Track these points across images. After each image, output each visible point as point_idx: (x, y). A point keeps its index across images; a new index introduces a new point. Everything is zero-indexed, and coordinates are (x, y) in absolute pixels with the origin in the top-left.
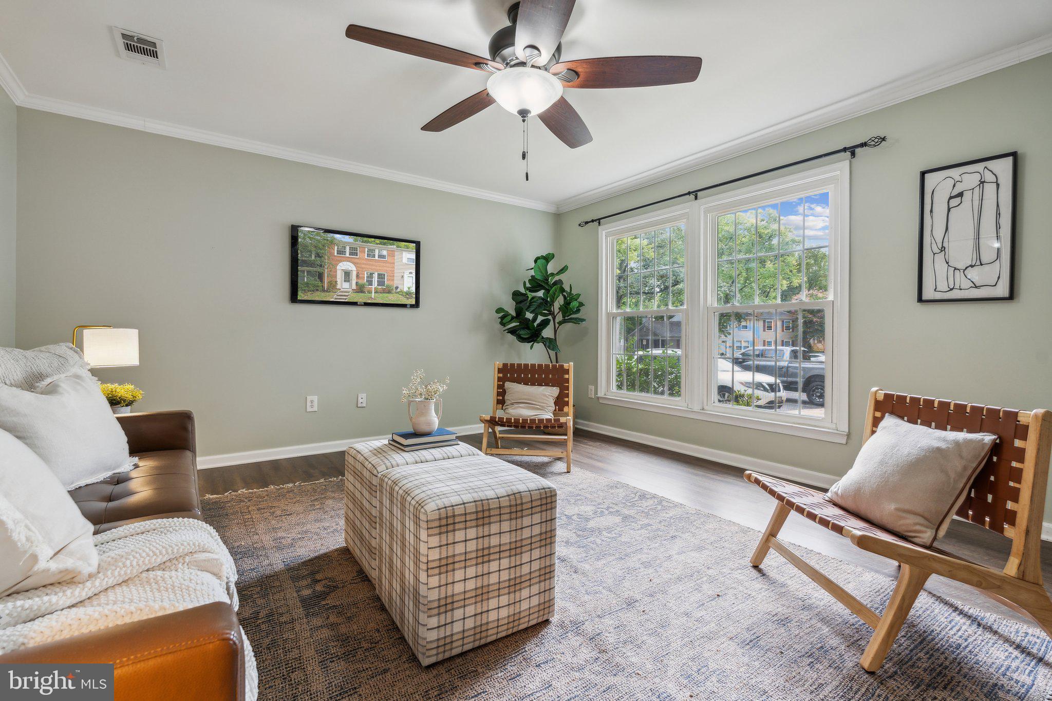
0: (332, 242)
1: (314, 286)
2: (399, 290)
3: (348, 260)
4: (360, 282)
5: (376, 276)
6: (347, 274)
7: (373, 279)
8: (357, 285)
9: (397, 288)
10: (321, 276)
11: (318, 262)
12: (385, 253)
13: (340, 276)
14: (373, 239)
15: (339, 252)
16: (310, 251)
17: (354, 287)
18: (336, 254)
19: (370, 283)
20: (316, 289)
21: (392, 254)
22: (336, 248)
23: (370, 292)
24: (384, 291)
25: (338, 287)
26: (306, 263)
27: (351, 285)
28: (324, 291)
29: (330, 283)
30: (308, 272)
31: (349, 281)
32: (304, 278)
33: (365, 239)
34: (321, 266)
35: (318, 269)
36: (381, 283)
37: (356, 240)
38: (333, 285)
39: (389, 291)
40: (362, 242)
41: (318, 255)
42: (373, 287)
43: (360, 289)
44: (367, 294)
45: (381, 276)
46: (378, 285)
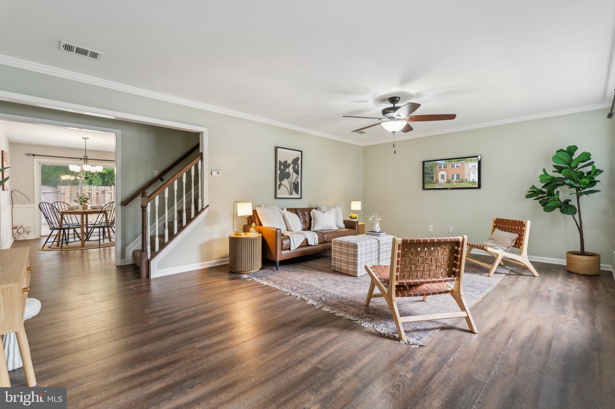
0: (437, 164)
1: (430, 182)
2: (467, 181)
3: (443, 170)
4: (448, 179)
5: (455, 175)
6: (443, 176)
7: (454, 177)
8: (447, 180)
9: (466, 180)
10: (432, 178)
11: (432, 173)
12: (459, 165)
13: (440, 177)
14: (453, 160)
15: (439, 168)
16: (429, 169)
17: (446, 181)
18: (438, 169)
19: (453, 179)
20: (431, 183)
21: (463, 165)
22: (438, 166)
23: (453, 183)
24: (459, 182)
25: (439, 181)
26: (427, 174)
27: (444, 181)
28: (434, 183)
29: (436, 180)
30: (428, 177)
31: (443, 179)
32: (427, 179)
33: (450, 160)
34: (432, 174)
35: (431, 175)
36: (458, 178)
37: (446, 162)
38: (437, 181)
39: (462, 181)
40: (449, 162)
41: (431, 170)
42: (454, 180)
43: (448, 182)
44: (452, 184)
45: (458, 176)
46: (456, 179)
